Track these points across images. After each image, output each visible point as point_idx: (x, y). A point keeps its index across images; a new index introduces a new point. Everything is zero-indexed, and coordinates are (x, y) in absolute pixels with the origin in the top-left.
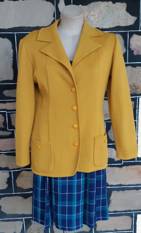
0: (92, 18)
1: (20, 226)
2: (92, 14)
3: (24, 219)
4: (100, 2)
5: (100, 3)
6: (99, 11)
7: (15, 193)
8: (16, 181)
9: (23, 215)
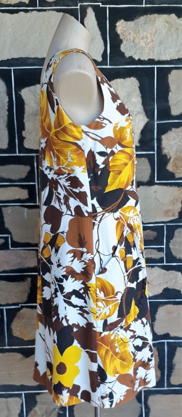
0: (142, 43)
1: (16, 407)
2: (141, 36)
3: (25, 394)
4: (156, 15)
5: (155, 17)
6: (154, 30)
7: (9, 347)
8: (11, 325)
9: (23, 388)
